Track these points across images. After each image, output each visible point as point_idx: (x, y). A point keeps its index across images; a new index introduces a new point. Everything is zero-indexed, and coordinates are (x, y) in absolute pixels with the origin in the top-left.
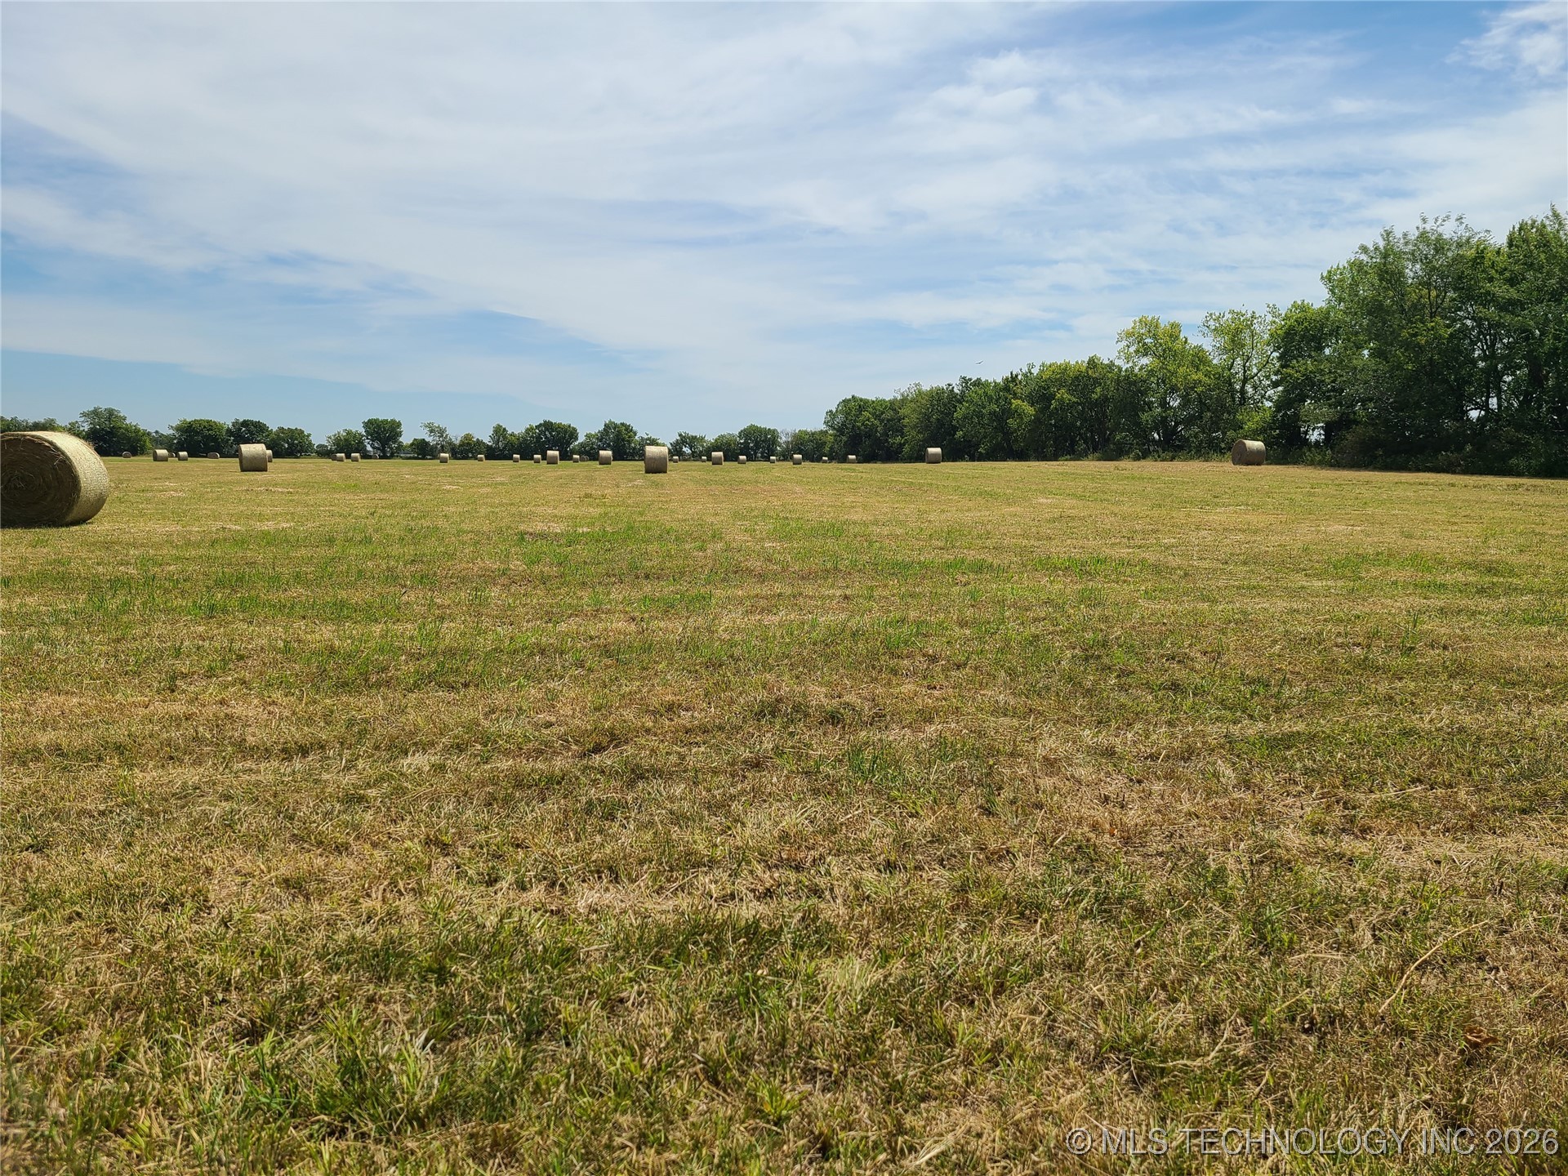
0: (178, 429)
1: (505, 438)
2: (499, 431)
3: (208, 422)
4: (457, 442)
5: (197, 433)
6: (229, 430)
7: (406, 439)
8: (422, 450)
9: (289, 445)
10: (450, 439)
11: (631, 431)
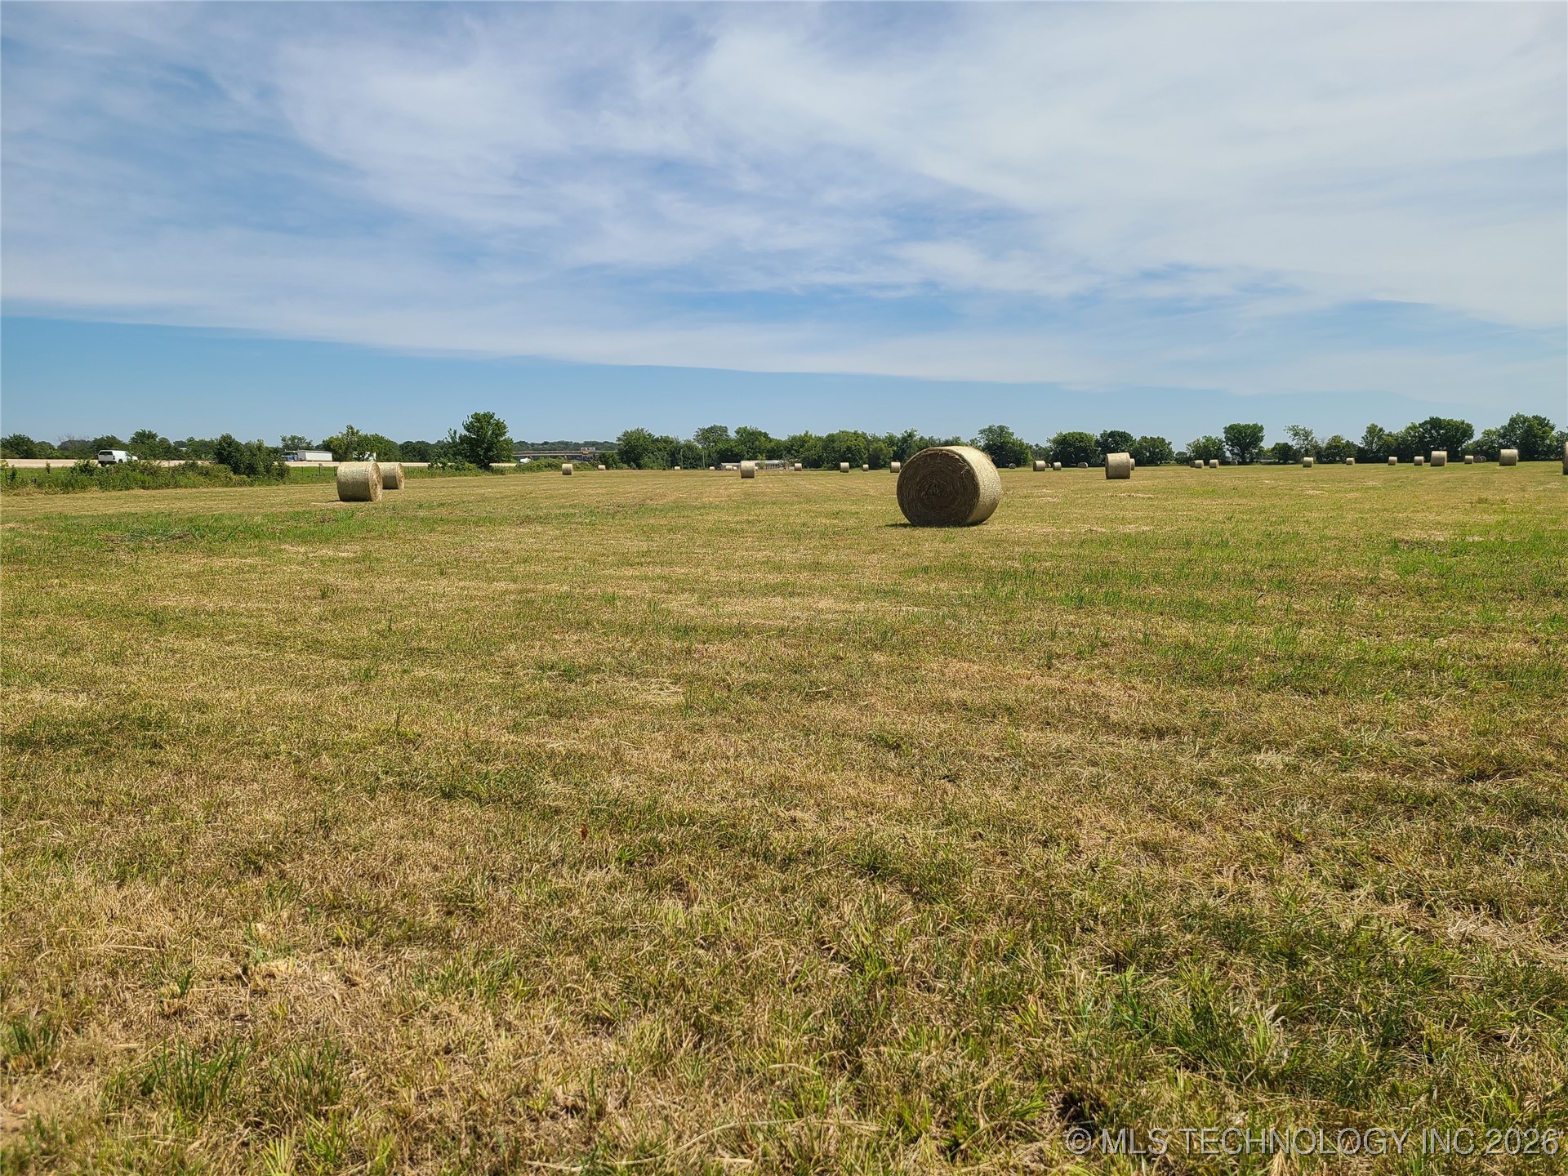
0: (1055, 441)
1: (1380, 438)
2: (1373, 431)
3: (1080, 434)
4: (1324, 445)
5: (1070, 445)
6: (1097, 442)
7: (1267, 444)
8: (1284, 455)
9: (1152, 454)
10: (1316, 442)
11: (1547, 425)
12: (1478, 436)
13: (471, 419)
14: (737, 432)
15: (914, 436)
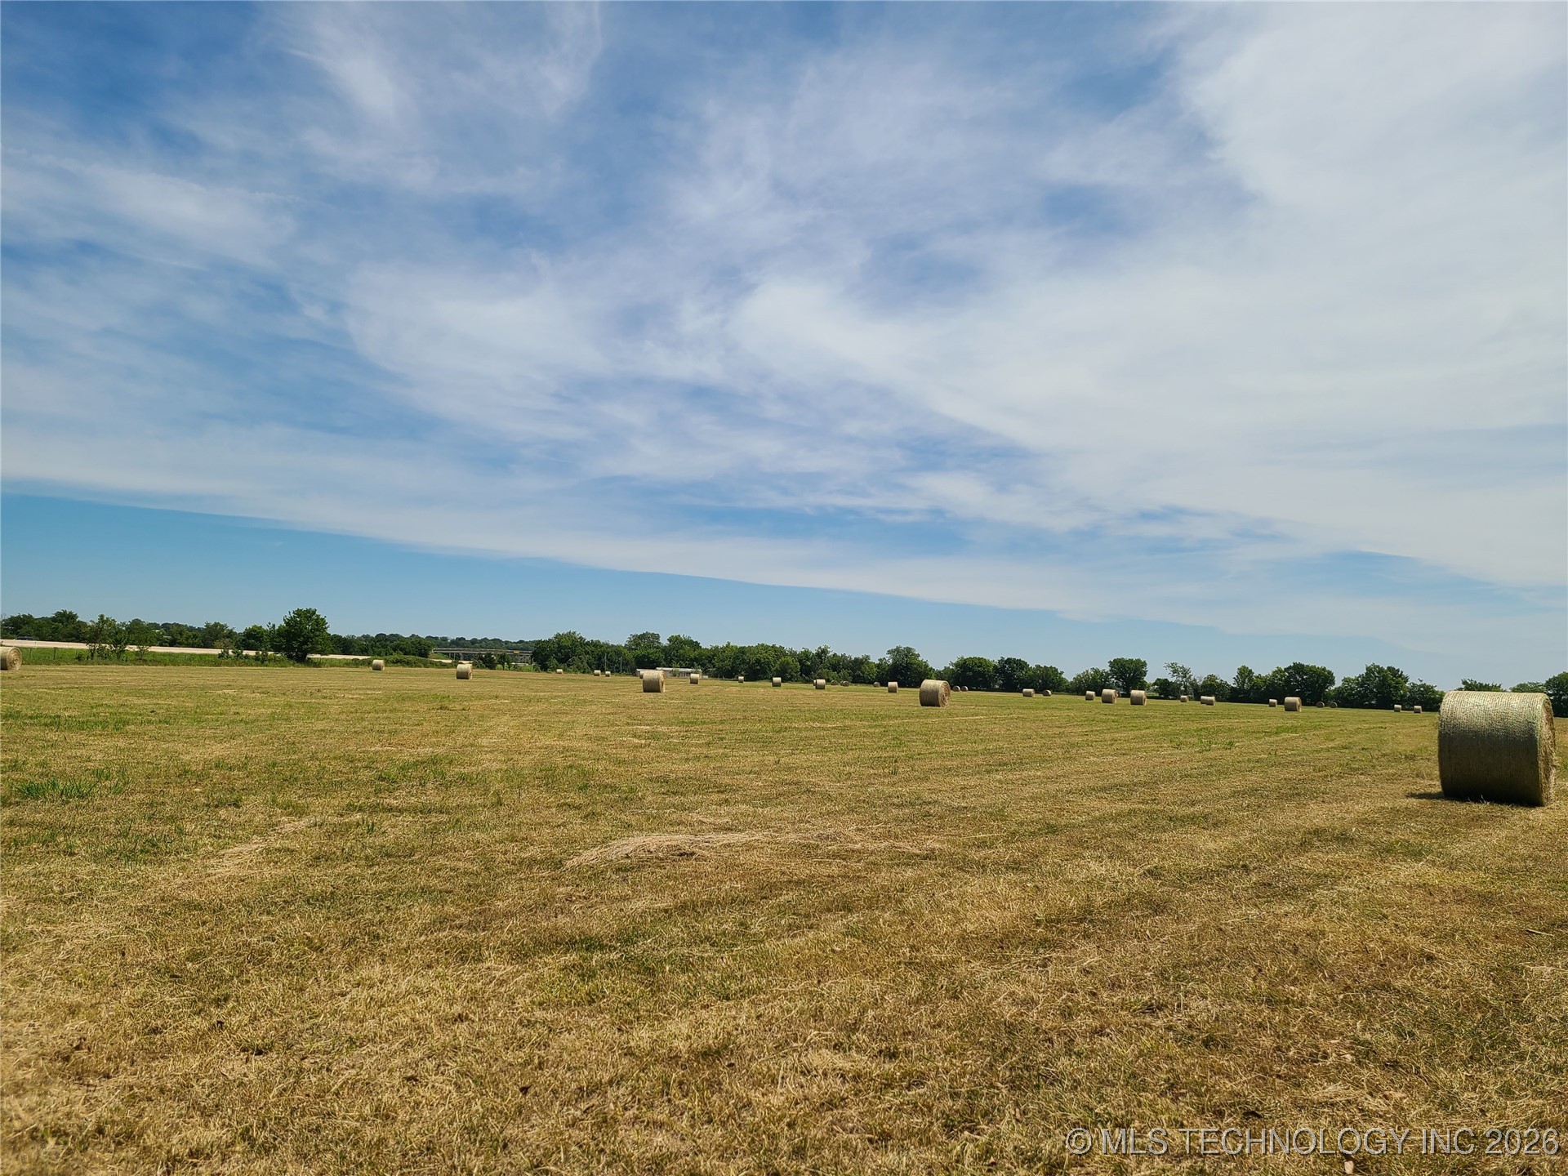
0: (957, 665)
1: (1251, 680)
2: (1244, 673)
3: (980, 659)
4: (1200, 683)
5: (970, 670)
6: (995, 667)
7: (1149, 679)
8: (1166, 690)
9: (1046, 681)
10: (1195, 680)
11: (1400, 676)
12: (1338, 683)
13: (292, 615)
14: (670, 640)
15: (828, 652)
